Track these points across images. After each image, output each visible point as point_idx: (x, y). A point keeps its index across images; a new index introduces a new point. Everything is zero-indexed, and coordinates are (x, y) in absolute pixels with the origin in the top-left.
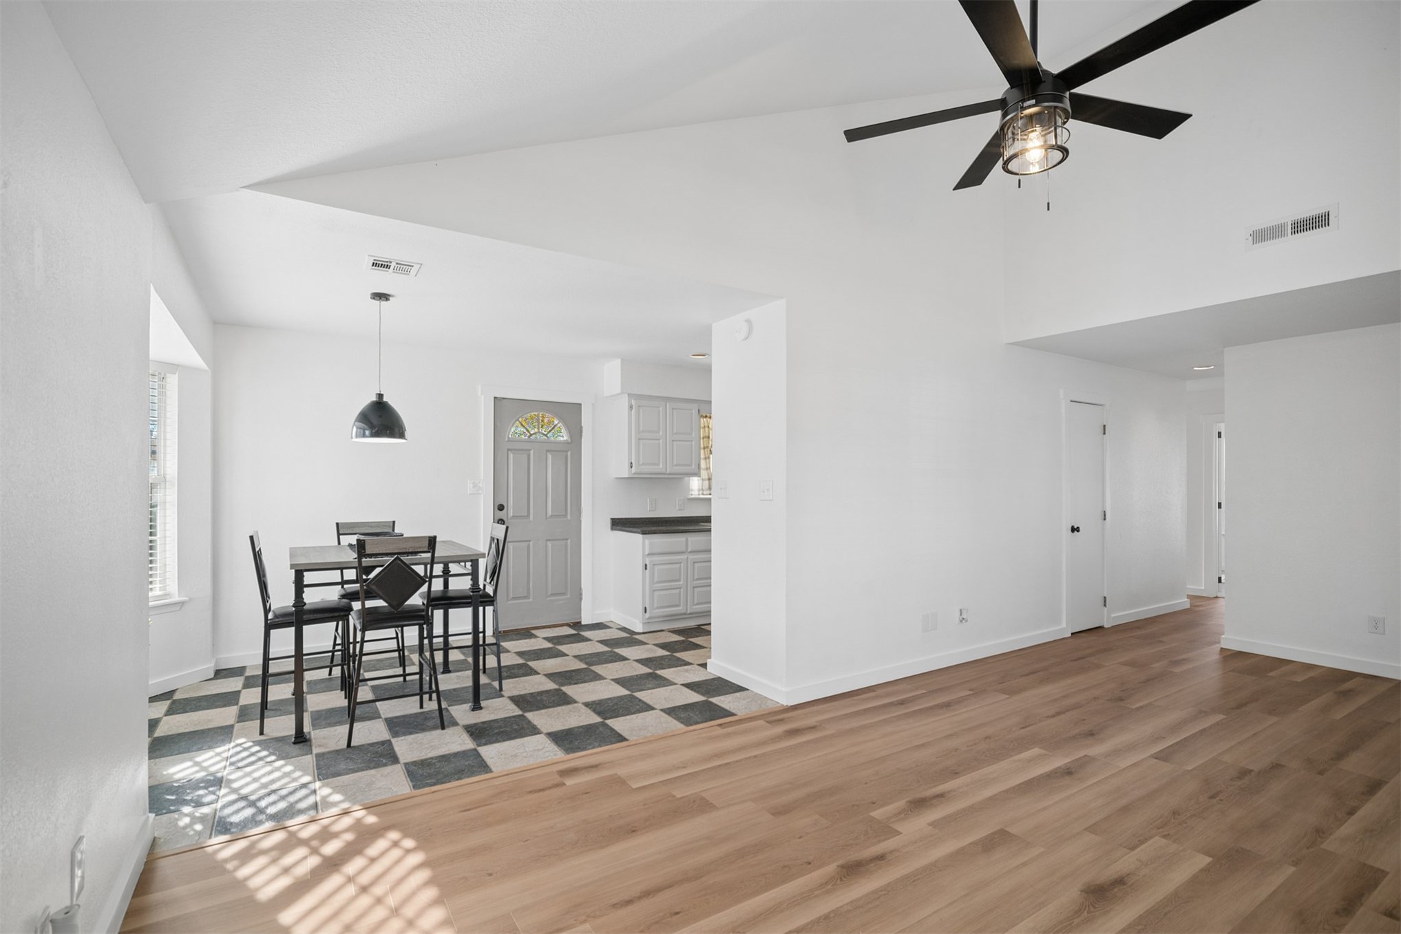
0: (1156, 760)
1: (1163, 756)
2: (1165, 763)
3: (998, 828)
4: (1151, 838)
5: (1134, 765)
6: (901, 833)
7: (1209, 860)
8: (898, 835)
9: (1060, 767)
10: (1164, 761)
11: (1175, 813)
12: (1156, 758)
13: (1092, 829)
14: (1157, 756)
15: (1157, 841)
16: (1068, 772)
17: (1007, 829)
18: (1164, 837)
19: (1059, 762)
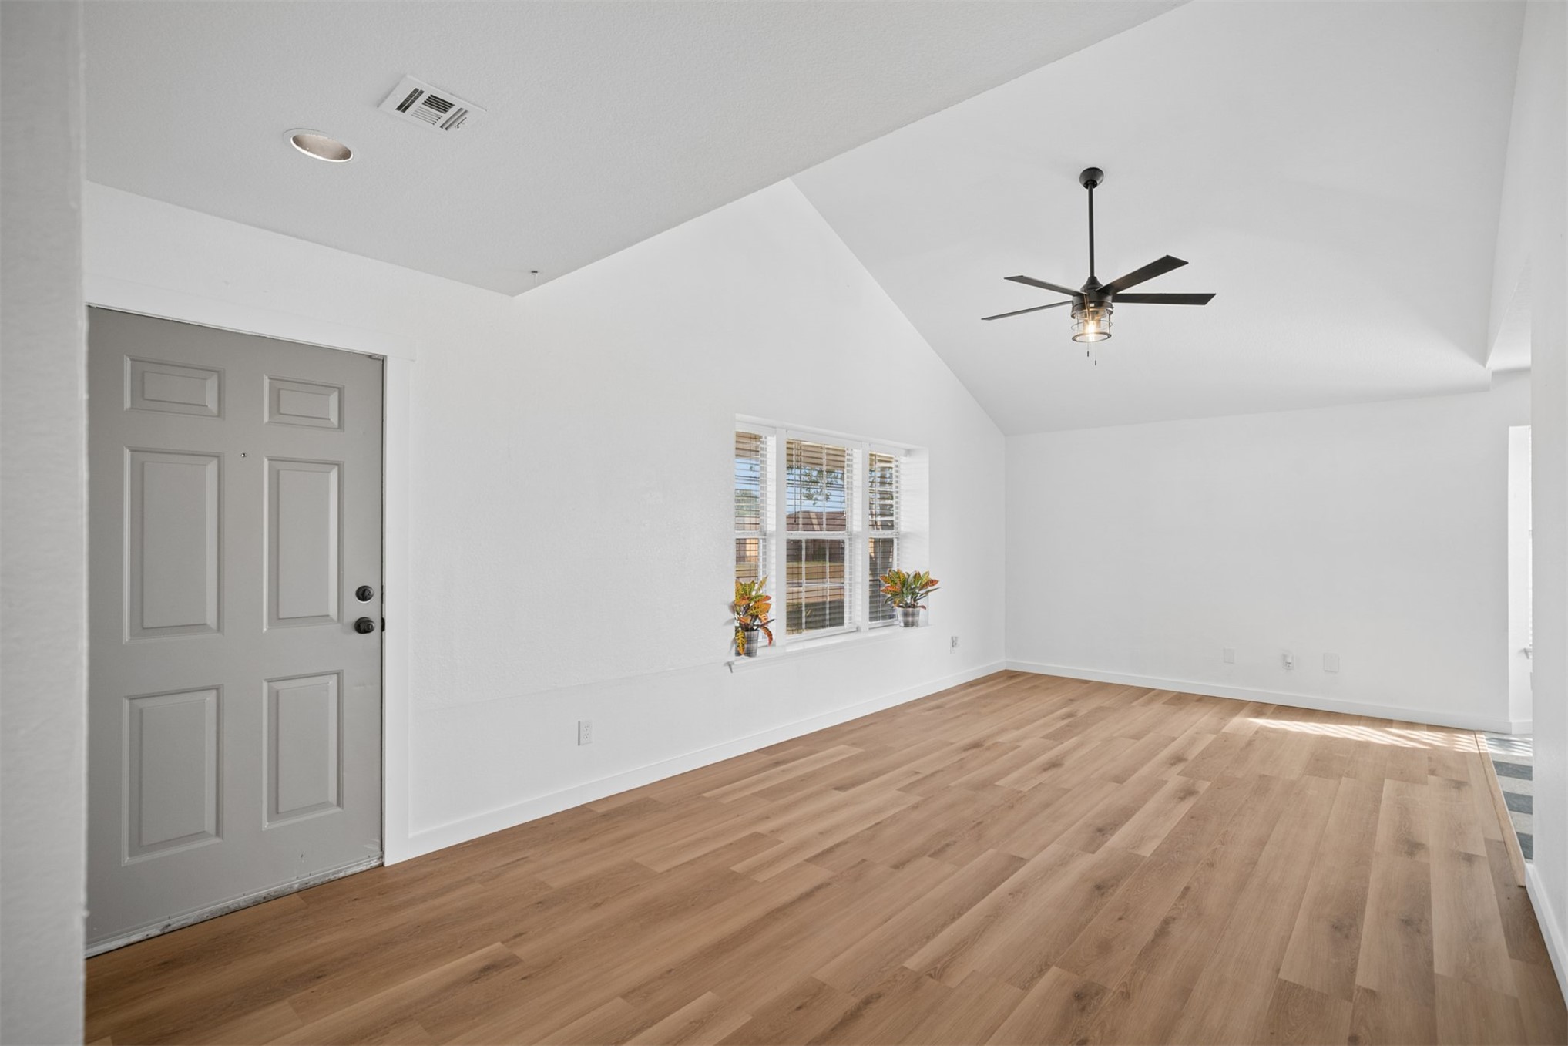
0: (1021, 856)
1: (1017, 862)
2: (1014, 854)
3: (1125, 784)
4: (1029, 791)
5: (1044, 847)
6: (1178, 774)
7: (997, 783)
8: (1181, 772)
9: (1112, 835)
10: (1015, 857)
11: (1012, 807)
12: (1022, 859)
13: (1067, 791)
14: (1022, 861)
15: (1025, 789)
16: (1102, 831)
17: (1118, 784)
18: (1021, 792)
19: (1117, 840)
